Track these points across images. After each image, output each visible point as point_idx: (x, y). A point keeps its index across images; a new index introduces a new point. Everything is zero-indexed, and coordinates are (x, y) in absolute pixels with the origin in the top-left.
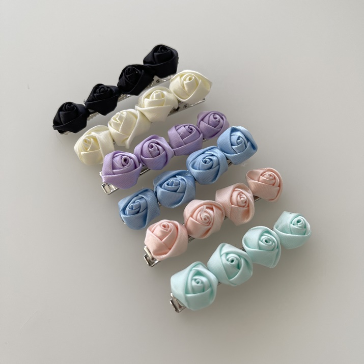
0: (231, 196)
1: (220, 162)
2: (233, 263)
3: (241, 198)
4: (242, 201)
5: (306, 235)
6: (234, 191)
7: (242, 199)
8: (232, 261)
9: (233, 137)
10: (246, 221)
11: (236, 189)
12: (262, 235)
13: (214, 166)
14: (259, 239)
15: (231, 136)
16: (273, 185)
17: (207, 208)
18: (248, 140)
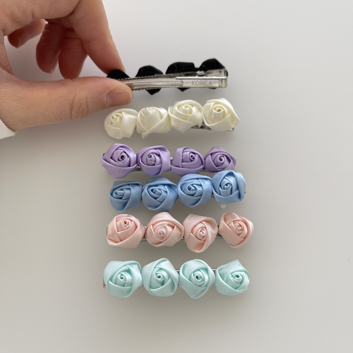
0: (195, 226)
1: (203, 195)
2: (159, 279)
3: (201, 231)
4: (200, 235)
5: (237, 290)
6: (201, 222)
7: (201, 233)
8: (159, 277)
9: (225, 180)
10: (197, 251)
11: (203, 222)
12: (199, 270)
13: (195, 195)
14: (194, 272)
15: (224, 178)
16: (238, 235)
17: (168, 225)
18: (238, 188)
